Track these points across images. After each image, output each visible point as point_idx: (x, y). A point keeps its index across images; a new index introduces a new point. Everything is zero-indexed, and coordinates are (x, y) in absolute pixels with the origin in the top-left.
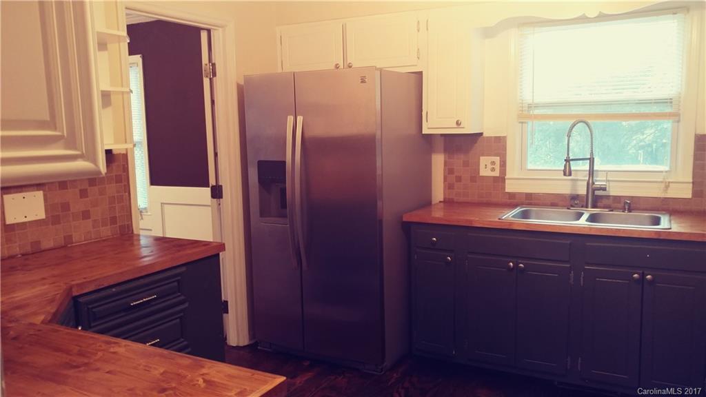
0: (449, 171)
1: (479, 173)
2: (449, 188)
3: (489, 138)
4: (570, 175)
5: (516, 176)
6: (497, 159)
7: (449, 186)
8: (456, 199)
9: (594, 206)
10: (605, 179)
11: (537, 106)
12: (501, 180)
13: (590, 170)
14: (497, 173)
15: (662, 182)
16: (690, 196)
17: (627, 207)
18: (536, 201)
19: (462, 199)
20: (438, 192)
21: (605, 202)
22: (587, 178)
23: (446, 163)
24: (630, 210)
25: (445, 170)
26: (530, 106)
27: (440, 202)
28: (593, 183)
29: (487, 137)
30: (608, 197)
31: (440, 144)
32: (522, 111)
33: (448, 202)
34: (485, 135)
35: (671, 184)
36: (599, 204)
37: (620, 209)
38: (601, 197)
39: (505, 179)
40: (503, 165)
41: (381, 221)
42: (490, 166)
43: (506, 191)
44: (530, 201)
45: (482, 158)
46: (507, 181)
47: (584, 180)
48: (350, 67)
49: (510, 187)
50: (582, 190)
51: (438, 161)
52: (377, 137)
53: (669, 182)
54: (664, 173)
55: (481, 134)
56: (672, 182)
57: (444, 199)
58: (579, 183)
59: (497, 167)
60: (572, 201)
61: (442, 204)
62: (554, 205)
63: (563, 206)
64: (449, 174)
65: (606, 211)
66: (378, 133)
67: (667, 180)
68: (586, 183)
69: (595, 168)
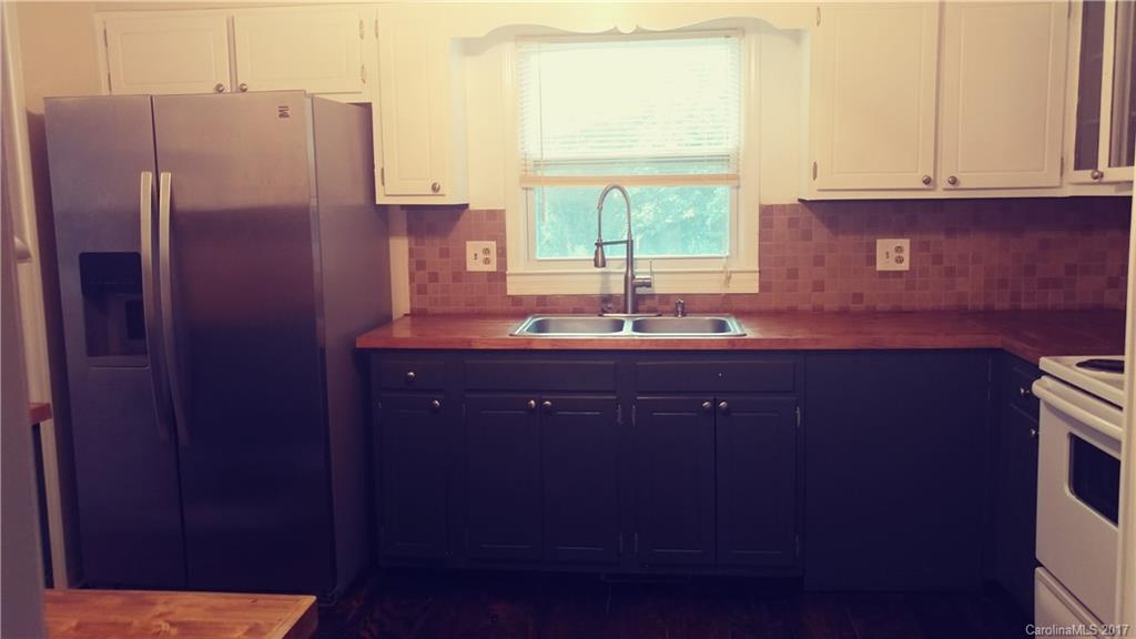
0: (417, 264)
1: (465, 268)
2: (419, 293)
3: (479, 213)
4: (604, 266)
5: (521, 270)
6: (492, 245)
7: (418, 290)
8: (430, 309)
9: (635, 311)
10: (648, 270)
11: (548, 164)
12: (500, 276)
13: (627, 259)
14: (492, 267)
15: (722, 272)
16: (756, 290)
17: (680, 309)
18: (552, 307)
19: (439, 309)
20: (402, 300)
21: (649, 303)
22: (624, 270)
23: (411, 252)
24: (684, 314)
25: (410, 264)
26: (537, 164)
27: (406, 315)
28: (633, 277)
29: (476, 211)
30: (652, 296)
31: (400, 222)
32: (526, 171)
33: (416, 315)
34: (472, 207)
35: (733, 275)
36: (641, 307)
37: (672, 312)
38: (643, 297)
39: (505, 275)
40: (502, 253)
41: (323, 351)
42: (481, 256)
43: (509, 293)
44: (543, 307)
45: (468, 243)
46: (509, 279)
47: (621, 273)
48: (244, 90)
49: (514, 288)
50: (617, 288)
51: (400, 250)
52: (311, 210)
53: (731, 272)
54: (724, 260)
55: (467, 205)
56: (735, 272)
57: (412, 310)
58: (612, 277)
59: (493, 256)
60: (604, 306)
61: (408, 318)
62: (577, 311)
63: (592, 313)
64: (418, 269)
65: (652, 317)
66: (314, 202)
67: (729, 269)
68: (623, 277)
69: (634, 256)
